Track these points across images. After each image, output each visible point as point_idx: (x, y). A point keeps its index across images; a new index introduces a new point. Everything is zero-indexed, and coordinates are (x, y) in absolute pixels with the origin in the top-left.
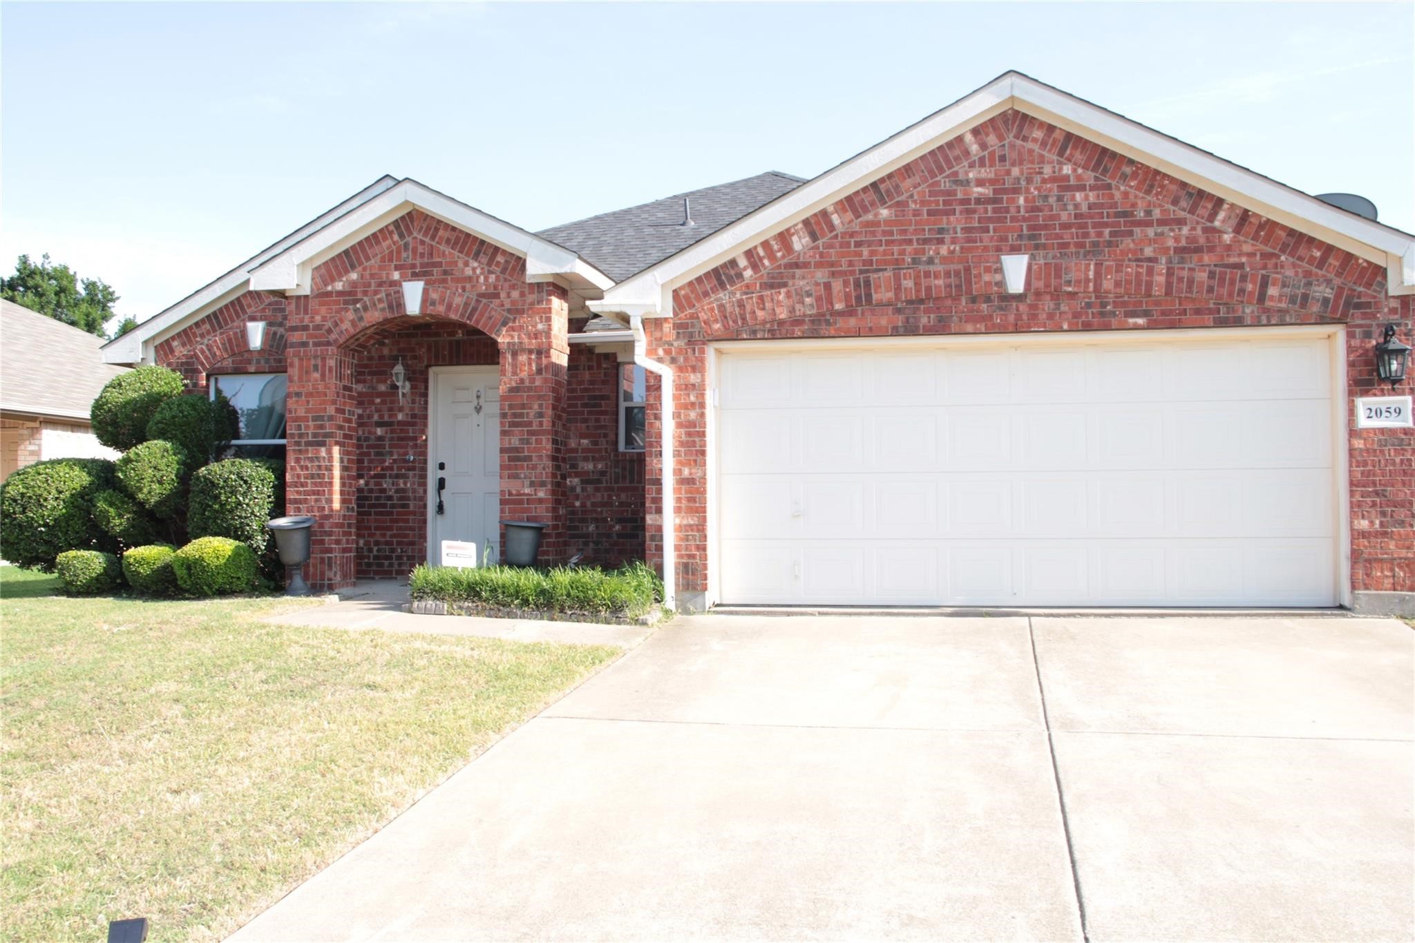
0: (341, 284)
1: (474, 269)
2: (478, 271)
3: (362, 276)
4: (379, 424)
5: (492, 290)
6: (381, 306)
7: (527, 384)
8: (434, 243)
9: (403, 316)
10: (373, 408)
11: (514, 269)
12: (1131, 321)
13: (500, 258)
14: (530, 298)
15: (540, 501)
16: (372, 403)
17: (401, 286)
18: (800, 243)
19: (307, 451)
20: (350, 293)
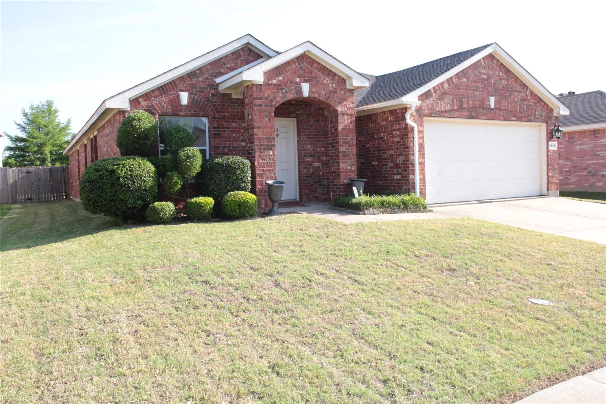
0: (275, 81)
1: (327, 81)
2: (329, 82)
3: (284, 79)
4: (243, 141)
5: (334, 90)
6: (293, 92)
7: (347, 127)
8: (312, 69)
9: (301, 97)
10: (240, 134)
11: (341, 82)
12: (513, 118)
13: (336, 78)
14: (348, 94)
15: (353, 171)
16: (239, 131)
17: (300, 84)
18: (446, 86)
19: (264, 152)
20: (279, 85)
